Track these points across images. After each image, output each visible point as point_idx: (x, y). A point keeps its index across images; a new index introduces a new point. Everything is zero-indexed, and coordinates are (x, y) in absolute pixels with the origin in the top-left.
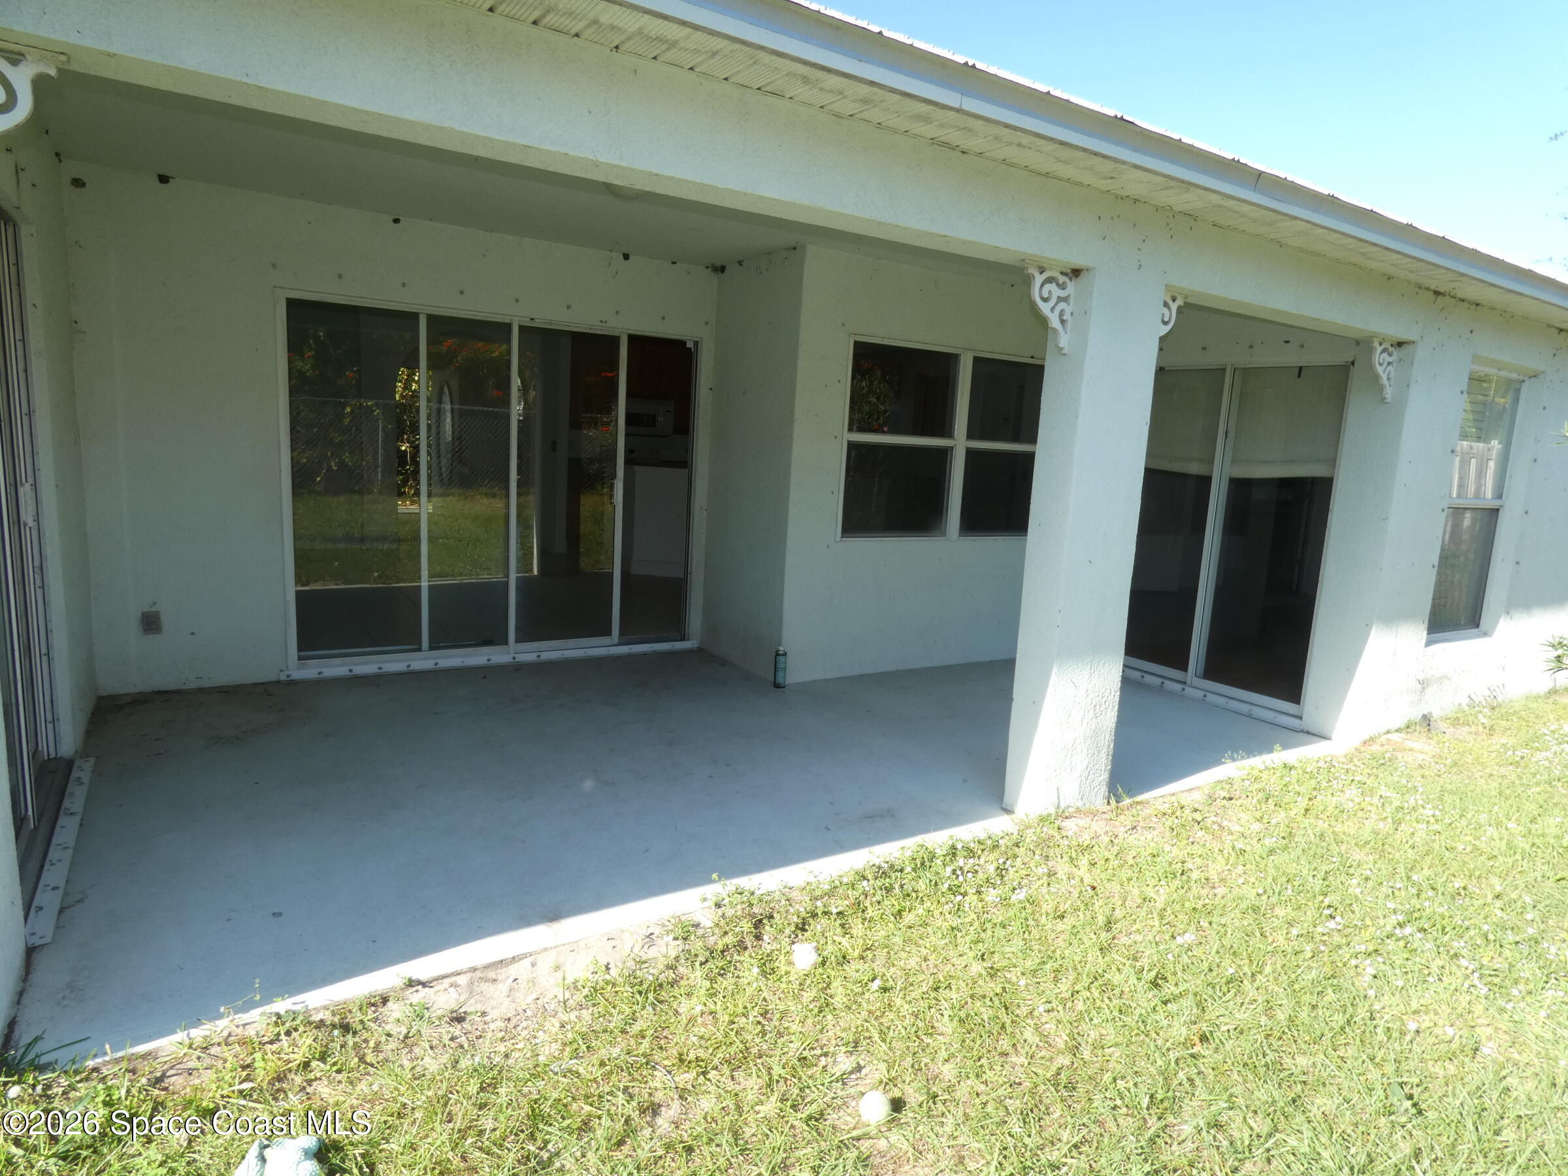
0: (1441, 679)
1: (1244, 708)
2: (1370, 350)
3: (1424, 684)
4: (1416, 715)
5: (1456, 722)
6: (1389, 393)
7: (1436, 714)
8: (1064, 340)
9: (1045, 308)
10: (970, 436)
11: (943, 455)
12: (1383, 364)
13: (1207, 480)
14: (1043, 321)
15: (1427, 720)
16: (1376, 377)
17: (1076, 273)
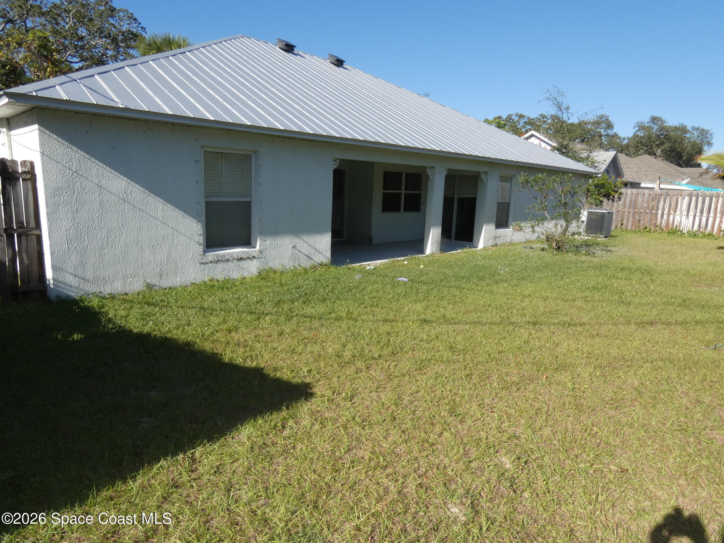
0: (499, 237)
1: (463, 245)
2: (481, 174)
3: (496, 238)
4: (494, 243)
5: (502, 245)
6: (484, 181)
7: (498, 244)
8: (431, 178)
9: (428, 173)
10: (405, 190)
11: (400, 194)
12: (483, 176)
13: (454, 198)
14: (428, 175)
15: (496, 245)
16: (482, 179)
17: (432, 167)
